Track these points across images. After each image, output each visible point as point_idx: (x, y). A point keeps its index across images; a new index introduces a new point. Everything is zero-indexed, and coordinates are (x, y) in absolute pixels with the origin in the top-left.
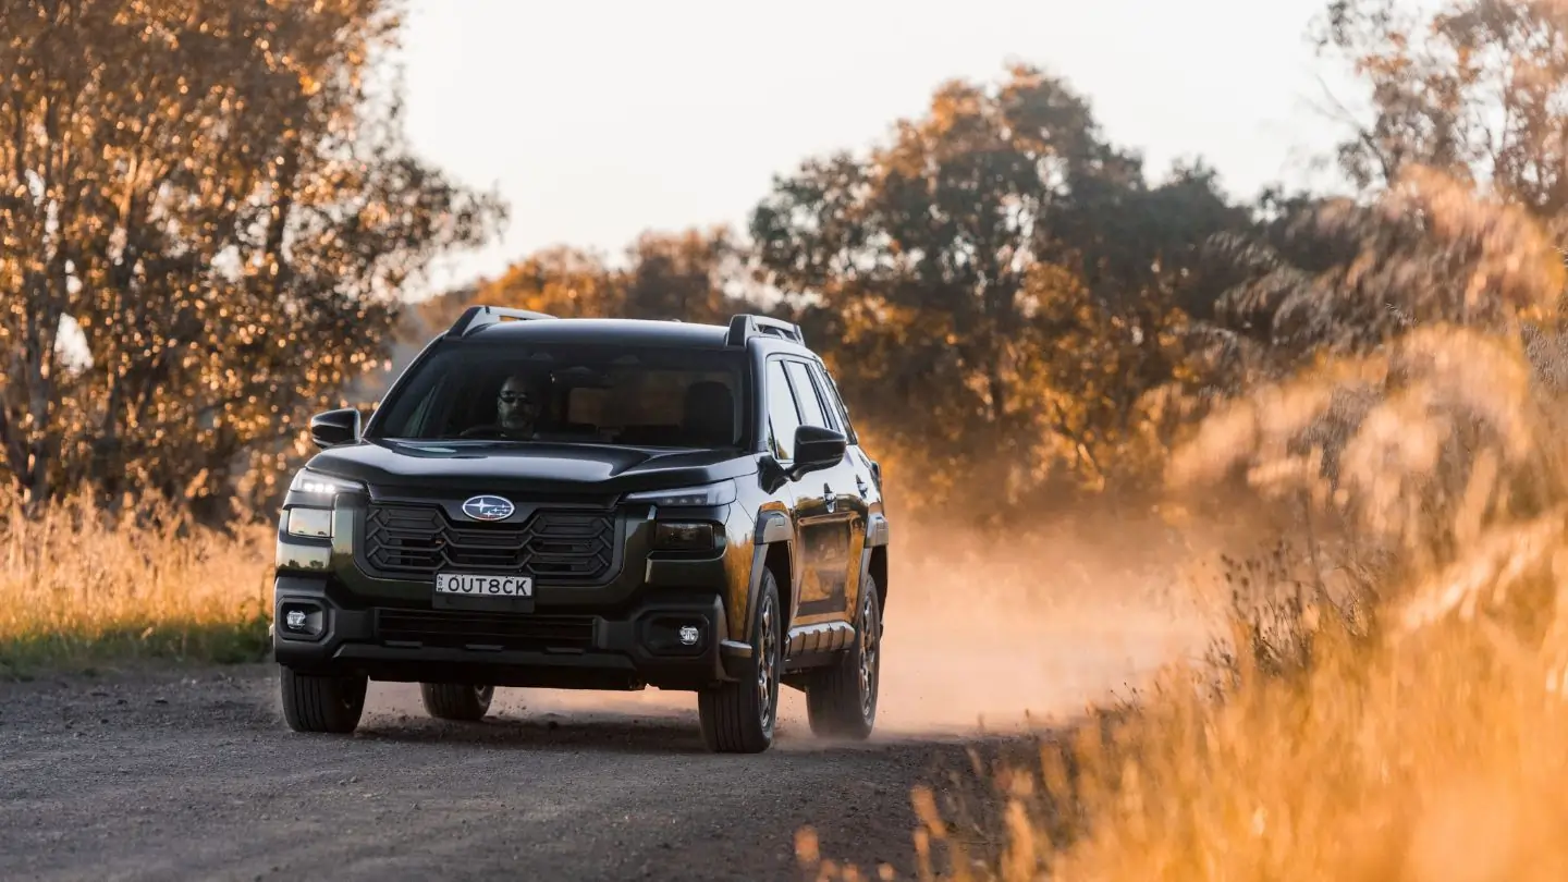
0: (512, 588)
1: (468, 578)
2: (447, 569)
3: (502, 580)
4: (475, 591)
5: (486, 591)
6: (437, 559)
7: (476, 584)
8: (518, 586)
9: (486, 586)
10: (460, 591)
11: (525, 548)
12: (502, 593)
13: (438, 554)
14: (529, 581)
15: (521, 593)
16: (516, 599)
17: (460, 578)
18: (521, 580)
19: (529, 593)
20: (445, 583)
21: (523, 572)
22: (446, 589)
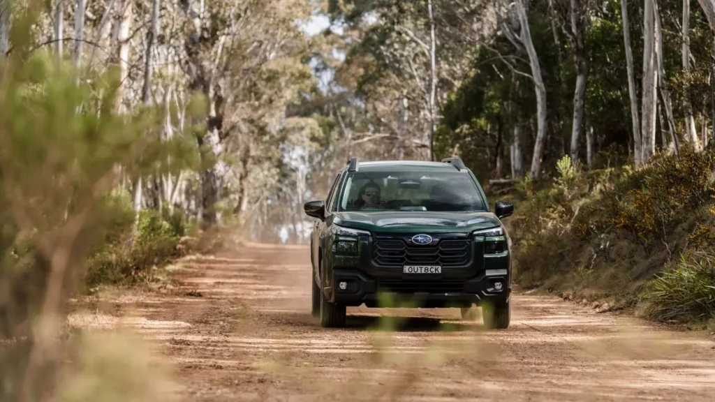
0: (433, 270)
1: (416, 267)
2: (408, 264)
3: (429, 267)
4: (419, 272)
5: (423, 272)
6: (402, 260)
7: (419, 269)
8: (436, 269)
9: (423, 270)
10: (413, 272)
11: (437, 255)
12: (429, 272)
13: (403, 258)
14: (440, 268)
15: (437, 272)
16: (435, 275)
17: (413, 267)
18: (437, 267)
19: (440, 272)
20: (407, 269)
21: (437, 264)
22: (407, 272)
